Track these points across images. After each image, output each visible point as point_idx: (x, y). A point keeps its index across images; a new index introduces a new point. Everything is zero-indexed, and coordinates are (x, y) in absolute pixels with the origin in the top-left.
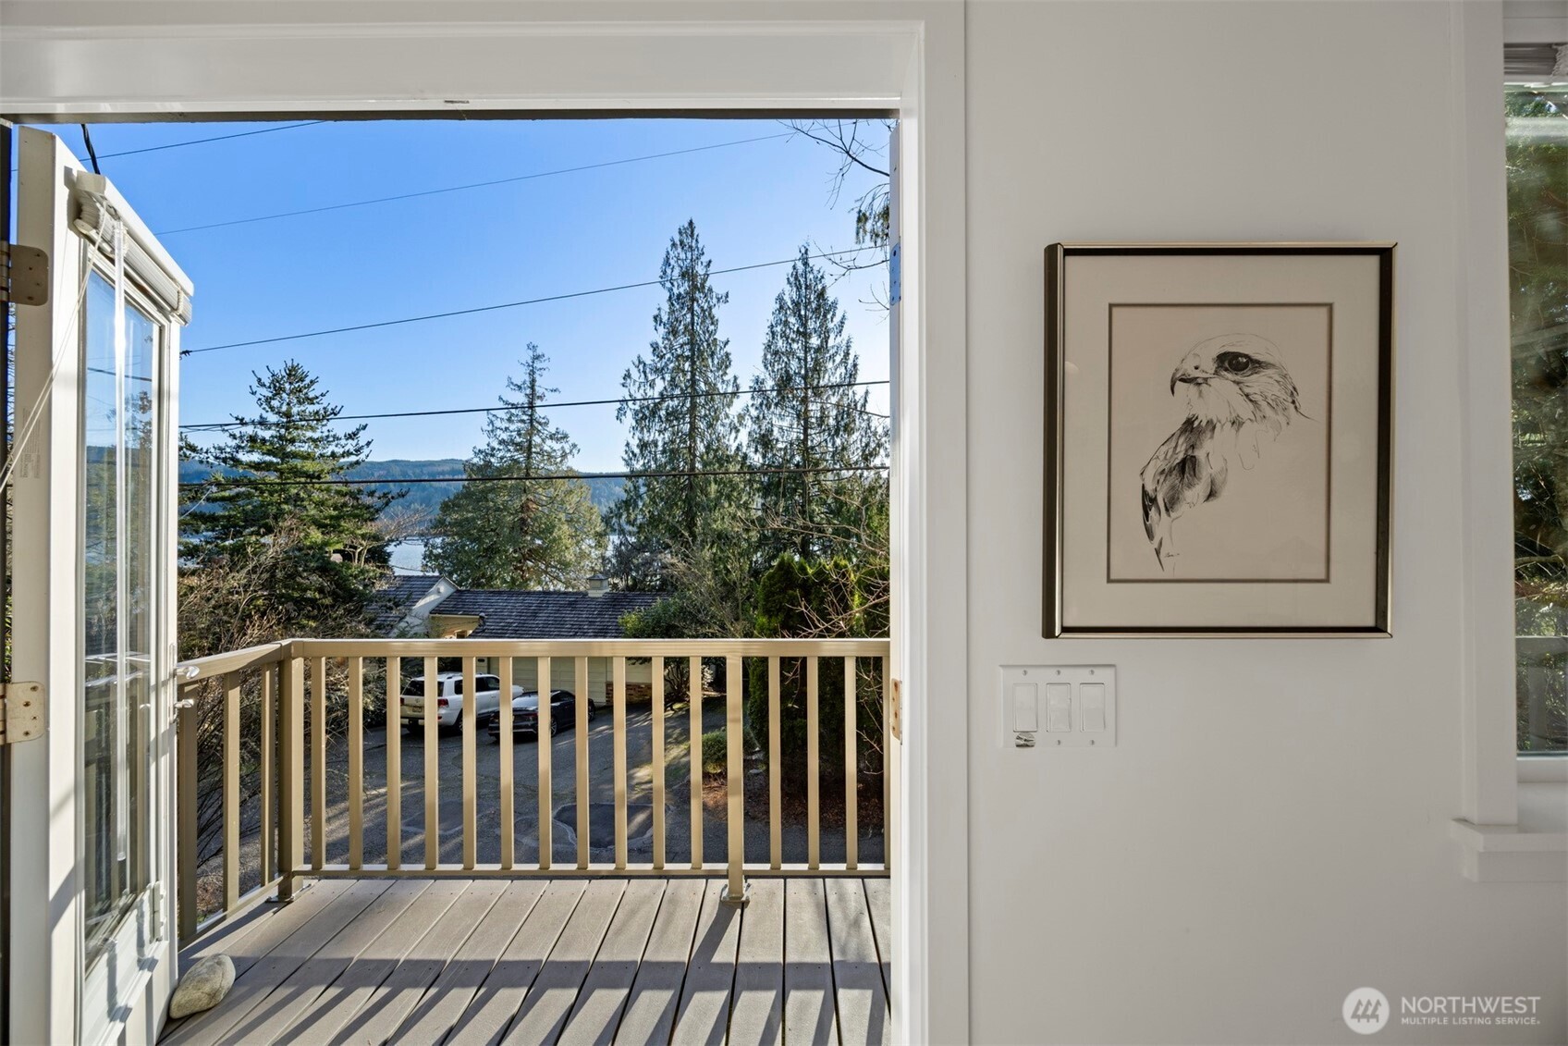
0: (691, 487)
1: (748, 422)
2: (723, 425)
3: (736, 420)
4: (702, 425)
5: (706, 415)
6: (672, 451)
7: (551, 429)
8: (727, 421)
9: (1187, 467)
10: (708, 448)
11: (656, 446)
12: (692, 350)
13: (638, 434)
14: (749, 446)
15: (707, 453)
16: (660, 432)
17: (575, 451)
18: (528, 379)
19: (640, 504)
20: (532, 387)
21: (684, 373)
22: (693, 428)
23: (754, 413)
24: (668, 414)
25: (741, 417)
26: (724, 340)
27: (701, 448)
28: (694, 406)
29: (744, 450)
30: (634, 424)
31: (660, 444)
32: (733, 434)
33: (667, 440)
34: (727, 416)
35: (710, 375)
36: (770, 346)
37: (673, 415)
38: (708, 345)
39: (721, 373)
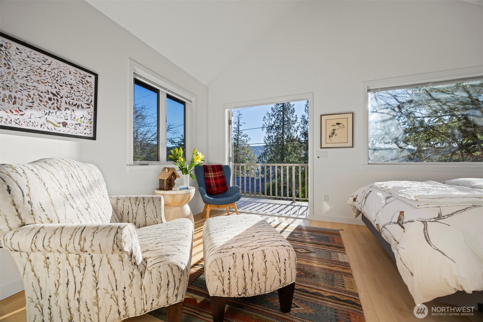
0: (283, 148)
1: (300, 128)
2: (292, 130)
3: (296, 128)
4: (286, 130)
5: (287, 127)
6: (277, 139)
7: (243, 134)
8: (294, 129)
9: (333, 133)
10: (288, 137)
11: (273, 137)
12: (283, 109)
13: (268, 134)
14: (300, 136)
15: (288, 138)
16: (274, 133)
17: (250, 140)
18: (238, 121)
19: (268, 154)
20: (239, 123)
21: (281, 115)
22: (283, 131)
23: (302, 126)
24: (276, 128)
25: (298, 127)
26: (293, 104)
27: (286, 137)
28: (284, 124)
29: (299, 137)
30: (267, 131)
31: (274, 136)
32: (296, 132)
33: (276, 135)
34: (294, 127)
35: (288, 115)
36: (307, 105)
37: (278, 128)
38: (288, 106)
39: (292, 114)
